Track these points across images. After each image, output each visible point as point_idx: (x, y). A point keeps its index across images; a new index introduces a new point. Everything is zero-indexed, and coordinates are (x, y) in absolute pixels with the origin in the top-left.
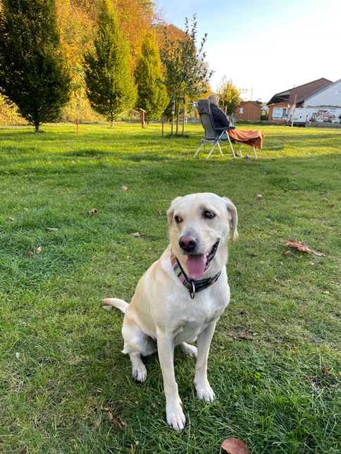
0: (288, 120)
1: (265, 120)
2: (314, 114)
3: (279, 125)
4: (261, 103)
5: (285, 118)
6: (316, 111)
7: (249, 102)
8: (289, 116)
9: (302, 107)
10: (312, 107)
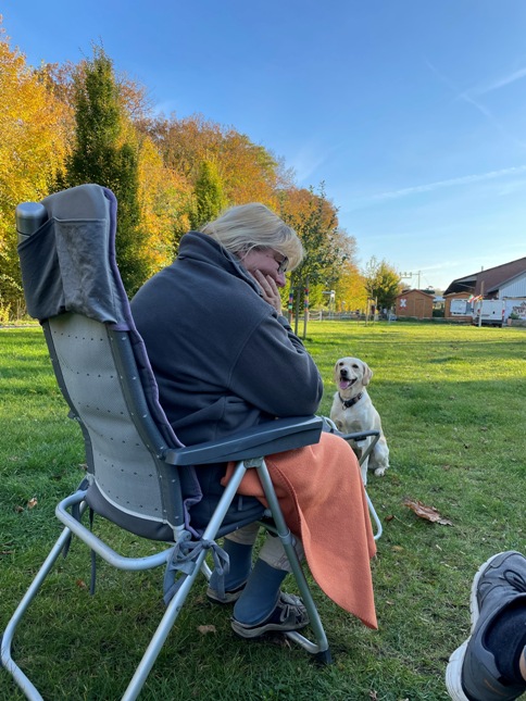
0: (474, 317)
1: (439, 317)
2: (515, 308)
3: (461, 323)
4: (433, 292)
5: (471, 314)
6: (518, 304)
7: (415, 290)
8: (476, 311)
9: (496, 299)
10: (510, 298)
